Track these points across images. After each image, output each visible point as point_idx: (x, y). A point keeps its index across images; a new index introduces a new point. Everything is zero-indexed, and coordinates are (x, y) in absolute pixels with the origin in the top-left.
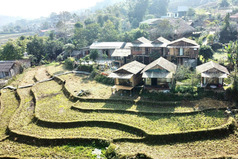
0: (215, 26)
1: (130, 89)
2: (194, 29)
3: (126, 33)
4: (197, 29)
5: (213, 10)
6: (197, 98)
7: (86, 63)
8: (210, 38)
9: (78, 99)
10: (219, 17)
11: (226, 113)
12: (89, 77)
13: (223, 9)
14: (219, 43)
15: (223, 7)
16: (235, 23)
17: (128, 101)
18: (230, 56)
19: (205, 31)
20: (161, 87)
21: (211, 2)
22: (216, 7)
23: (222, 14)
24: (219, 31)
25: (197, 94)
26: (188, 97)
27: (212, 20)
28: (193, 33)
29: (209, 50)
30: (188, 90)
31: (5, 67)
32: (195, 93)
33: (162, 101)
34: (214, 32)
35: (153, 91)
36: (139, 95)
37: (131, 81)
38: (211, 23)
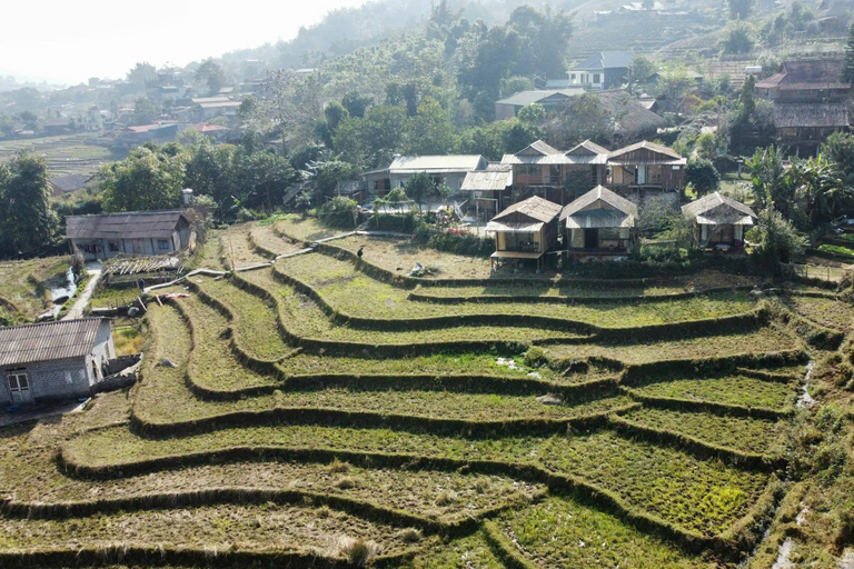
0: (716, 110)
1: (537, 256)
2: (660, 119)
3: (478, 132)
4: (668, 120)
5: (705, 63)
6: (690, 271)
7: (393, 212)
8: (706, 143)
9: (416, 282)
10: (725, 87)
11: (752, 295)
12: (409, 241)
13: (734, 59)
14: (730, 158)
15: (735, 52)
16: (770, 103)
17: (537, 282)
18: (757, 183)
19: (689, 127)
20: (607, 251)
21: (696, 36)
22: (715, 51)
23: (733, 76)
24: (728, 125)
25: (688, 262)
26: (670, 268)
27: (707, 94)
28: (659, 130)
29: (708, 168)
30: (668, 255)
31: (159, 227)
32: (684, 260)
33: (613, 278)
34: (715, 128)
35: (590, 260)
36: (559, 271)
37: (537, 239)
38: (704, 103)
